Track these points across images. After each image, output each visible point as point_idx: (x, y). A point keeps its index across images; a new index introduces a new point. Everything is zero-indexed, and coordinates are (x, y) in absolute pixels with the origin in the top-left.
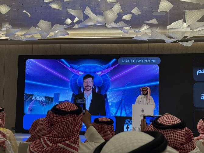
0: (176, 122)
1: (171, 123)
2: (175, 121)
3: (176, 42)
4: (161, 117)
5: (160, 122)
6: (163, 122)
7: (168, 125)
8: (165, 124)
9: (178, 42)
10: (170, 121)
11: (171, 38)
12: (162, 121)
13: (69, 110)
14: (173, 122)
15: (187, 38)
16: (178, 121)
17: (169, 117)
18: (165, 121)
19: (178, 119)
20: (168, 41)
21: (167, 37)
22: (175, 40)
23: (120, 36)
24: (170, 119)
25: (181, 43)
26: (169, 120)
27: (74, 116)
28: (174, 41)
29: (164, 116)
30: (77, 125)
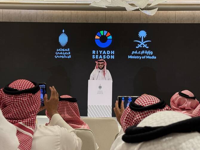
0: (156, 102)
1: (150, 104)
2: (154, 101)
3: (138, 10)
4: (138, 98)
5: (138, 104)
6: (141, 104)
7: (147, 106)
8: (144, 105)
9: (140, 10)
10: (149, 102)
11: (132, 5)
12: (140, 102)
13: (24, 88)
14: (152, 102)
15: (150, 6)
16: (157, 101)
17: (147, 97)
18: (143, 103)
19: (157, 99)
20: (129, 8)
21: (129, 4)
22: (138, 8)
23: (74, 2)
24: (149, 99)
25: (144, 11)
26: (147, 101)
27: (29, 94)
28: (135, 9)
29: (141, 97)
30: (32, 105)
